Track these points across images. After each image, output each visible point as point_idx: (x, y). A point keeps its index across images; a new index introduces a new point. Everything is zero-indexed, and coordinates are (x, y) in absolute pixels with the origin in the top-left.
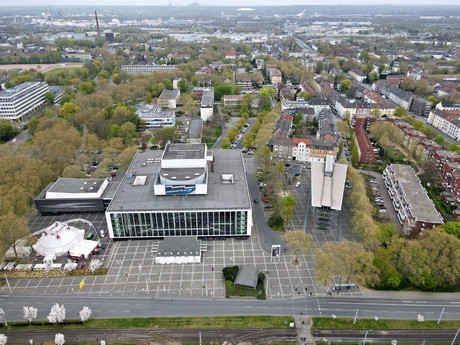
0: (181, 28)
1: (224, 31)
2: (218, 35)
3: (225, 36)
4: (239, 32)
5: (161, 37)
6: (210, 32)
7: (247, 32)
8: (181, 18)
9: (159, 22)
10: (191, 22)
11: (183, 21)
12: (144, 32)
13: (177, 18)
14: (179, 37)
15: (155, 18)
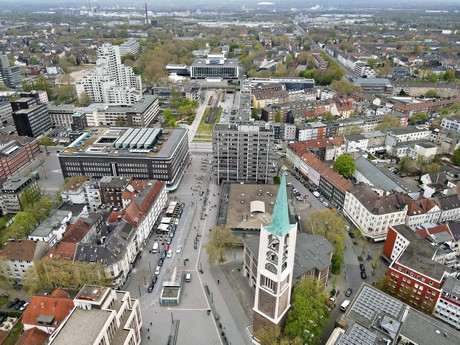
0: (207, 18)
1: (242, 20)
2: (237, 23)
3: (242, 24)
4: (253, 21)
5: (192, 24)
6: (231, 21)
7: (260, 21)
8: (206, 11)
9: (188, 13)
10: (215, 14)
11: (208, 13)
12: (177, 21)
13: (202, 11)
14: (205, 24)
15: (184, 11)
